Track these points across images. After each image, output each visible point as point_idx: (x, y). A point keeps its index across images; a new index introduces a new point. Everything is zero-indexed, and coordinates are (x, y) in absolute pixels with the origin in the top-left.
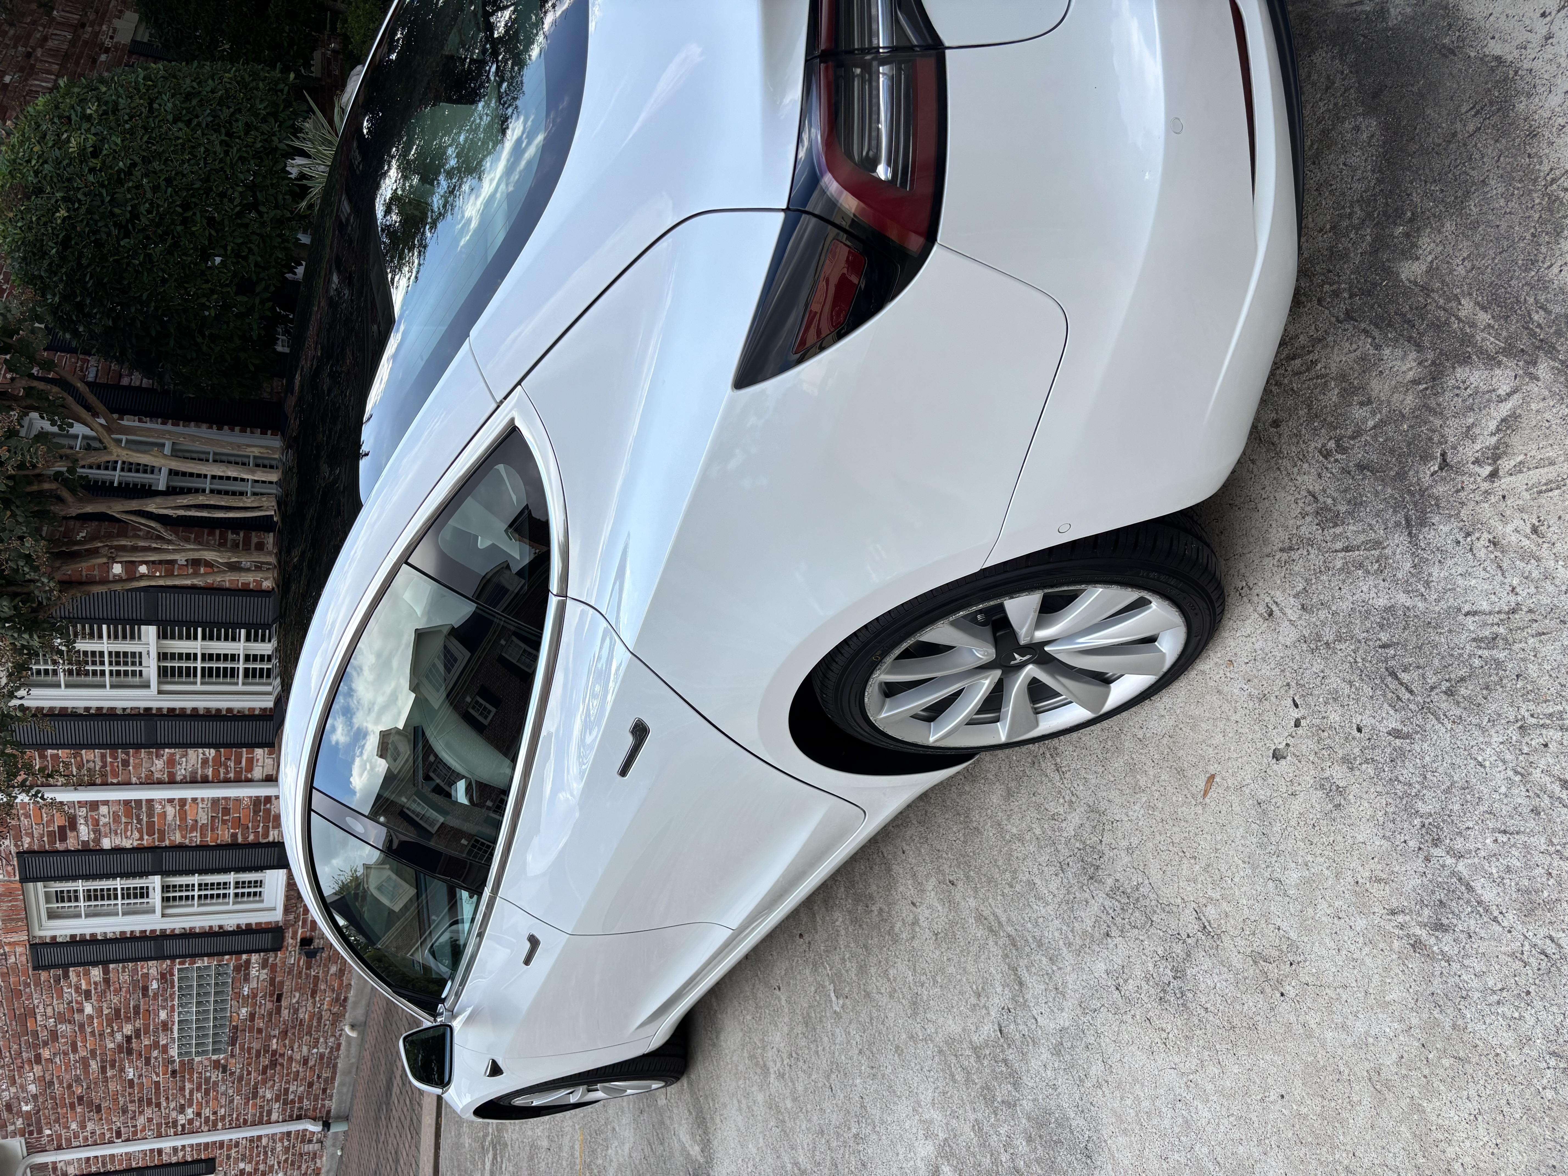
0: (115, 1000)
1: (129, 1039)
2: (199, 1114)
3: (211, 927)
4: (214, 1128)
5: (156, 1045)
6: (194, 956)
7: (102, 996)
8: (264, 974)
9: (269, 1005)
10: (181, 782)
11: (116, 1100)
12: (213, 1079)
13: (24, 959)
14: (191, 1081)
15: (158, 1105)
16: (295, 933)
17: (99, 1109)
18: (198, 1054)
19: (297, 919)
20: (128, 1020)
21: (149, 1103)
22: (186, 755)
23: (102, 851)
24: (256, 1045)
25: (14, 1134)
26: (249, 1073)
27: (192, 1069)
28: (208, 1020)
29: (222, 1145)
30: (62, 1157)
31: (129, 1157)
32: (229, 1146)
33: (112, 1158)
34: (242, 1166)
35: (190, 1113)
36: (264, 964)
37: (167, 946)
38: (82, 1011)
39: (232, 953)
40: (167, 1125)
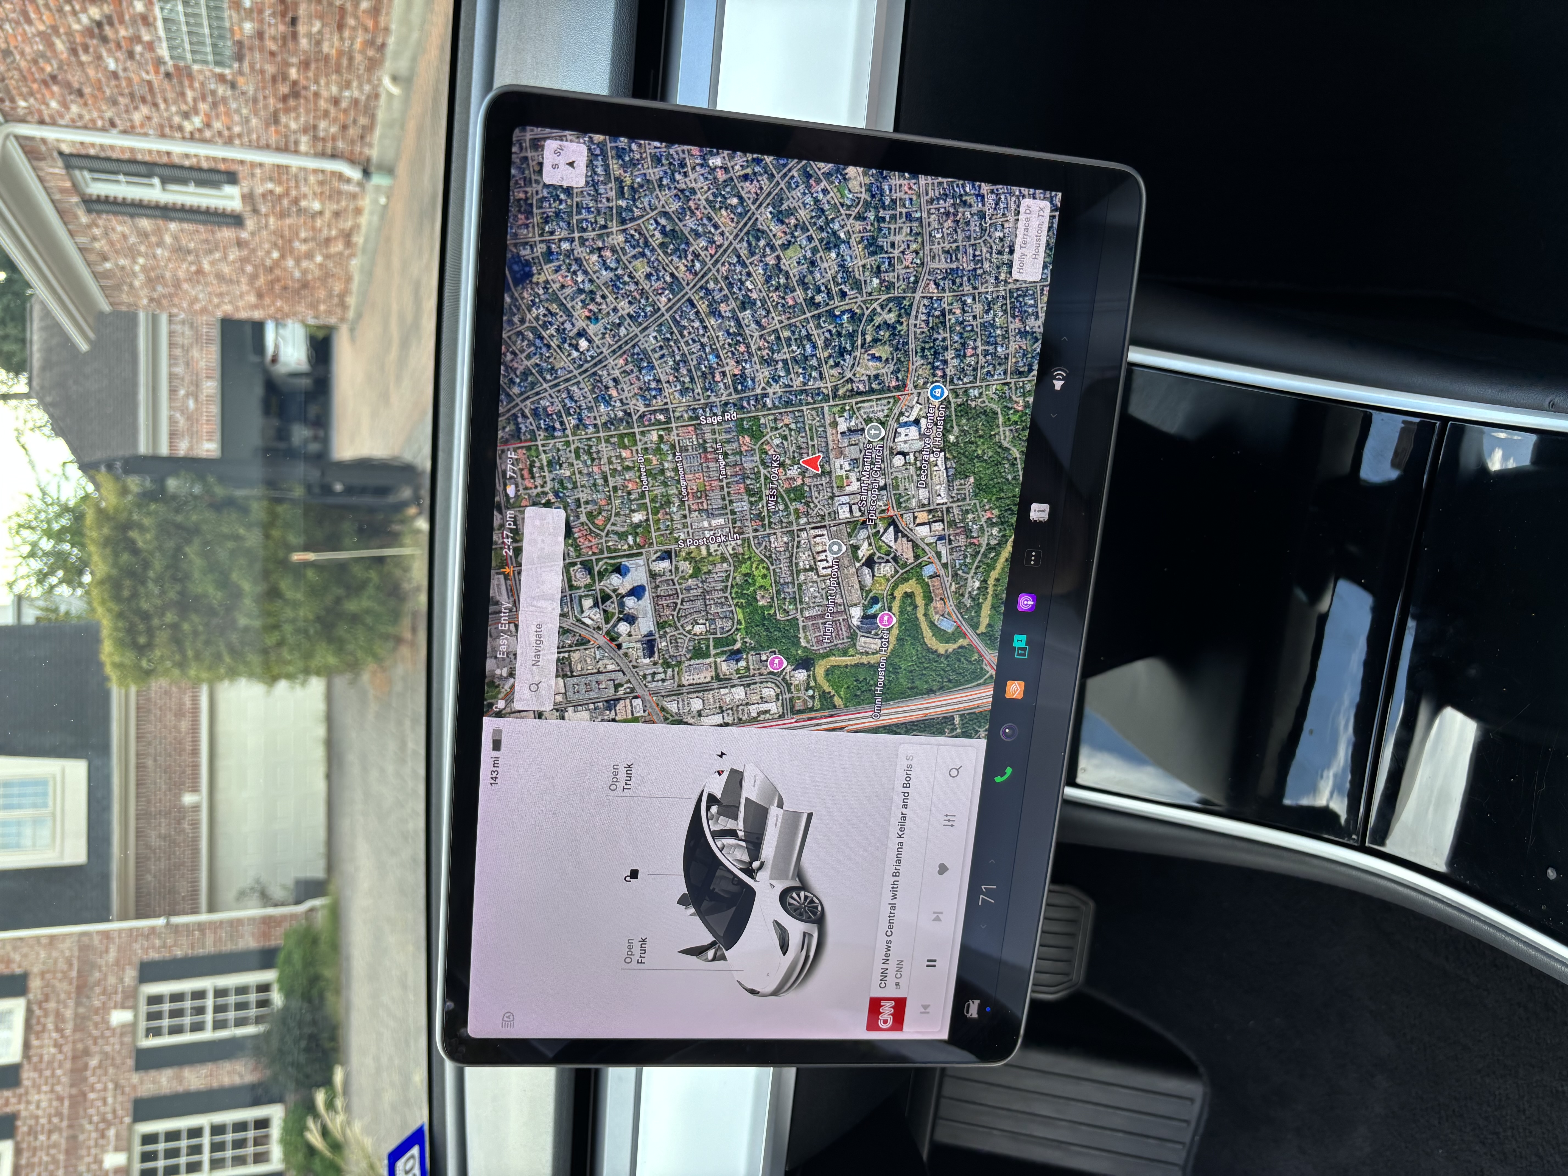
1: (99, 24)
4: (229, 142)
11: (101, 89)
12: (220, 92)
14: (191, 87)
18: (194, 61)
26: (264, 97)
27: (190, 76)
28: (200, 25)
29: (242, 162)
30: (49, 134)
31: (132, 150)
32: (253, 165)
33: (112, 147)
34: (271, 186)
35: (197, 122)
40: (171, 128)
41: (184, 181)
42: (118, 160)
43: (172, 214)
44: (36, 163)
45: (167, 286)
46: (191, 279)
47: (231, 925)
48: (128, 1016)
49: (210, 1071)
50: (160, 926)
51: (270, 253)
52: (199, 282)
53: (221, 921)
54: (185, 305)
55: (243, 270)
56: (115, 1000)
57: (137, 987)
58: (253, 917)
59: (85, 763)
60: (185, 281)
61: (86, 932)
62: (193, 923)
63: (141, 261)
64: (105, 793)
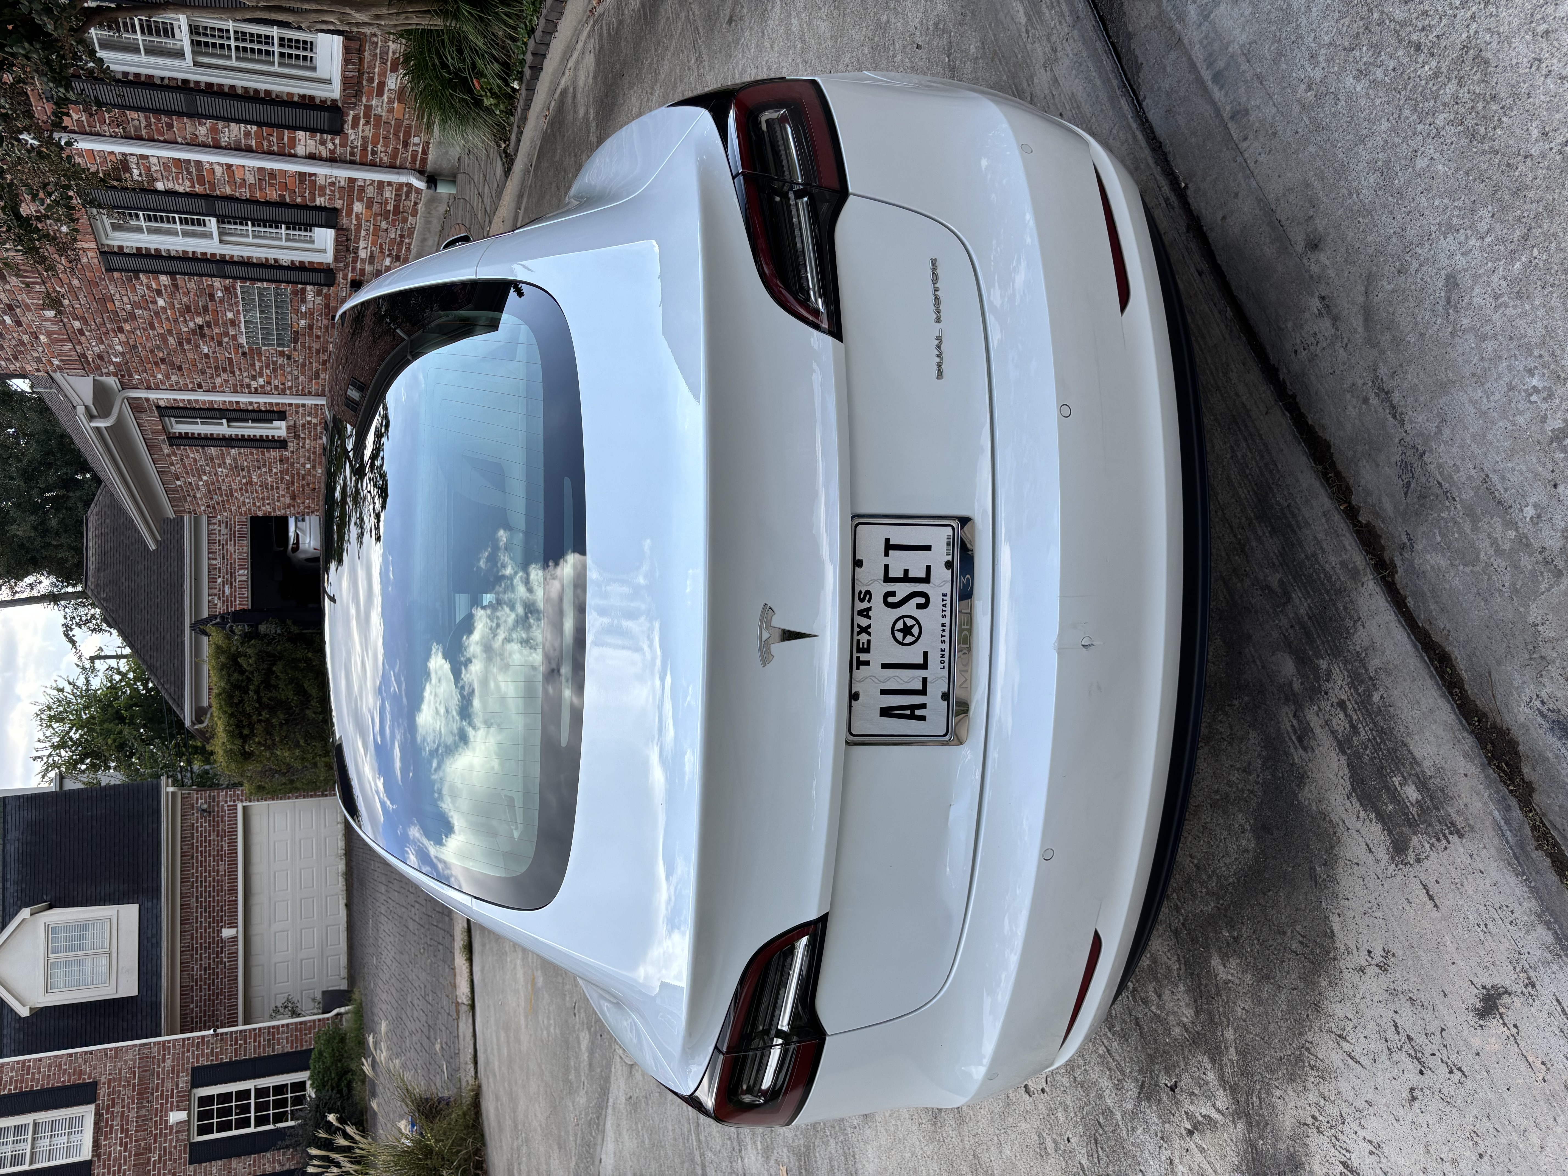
0: (185, 299)
1: (201, 327)
2: (269, 383)
3: (267, 259)
4: (283, 393)
5: (226, 334)
6: (254, 280)
7: (172, 295)
8: (319, 300)
9: (325, 322)
10: (226, 148)
11: (195, 365)
12: (280, 362)
13: (96, 261)
14: (260, 360)
15: (233, 373)
16: (345, 277)
17: (180, 368)
18: (264, 345)
19: (346, 266)
20: (199, 314)
21: (224, 370)
22: (228, 127)
23: (156, 192)
24: (315, 346)
25: (108, 374)
26: (311, 363)
27: (260, 354)
28: (272, 324)
29: (290, 405)
30: (153, 395)
31: (211, 402)
32: (297, 406)
33: (197, 401)
34: (309, 419)
35: (261, 381)
36: (319, 293)
37: (228, 269)
38: (156, 303)
39: (288, 282)
40: (242, 386)
41: (246, 420)
42: (201, 409)
43: (233, 443)
44: (137, 414)
45: (221, 495)
46: (241, 489)
47: (269, 1032)
48: (182, 1116)
49: (254, 1161)
50: (208, 1036)
51: (304, 465)
52: (247, 491)
53: (260, 1029)
54: (233, 508)
55: (282, 479)
56: (172, 1103)
57: (190, 1091)
58: (288, 1025)
59: (136, 906)
60: (236, 491)
61: (145, 1044)
62: (236, 1032)
63: (205, 478)
64: (154, 932)
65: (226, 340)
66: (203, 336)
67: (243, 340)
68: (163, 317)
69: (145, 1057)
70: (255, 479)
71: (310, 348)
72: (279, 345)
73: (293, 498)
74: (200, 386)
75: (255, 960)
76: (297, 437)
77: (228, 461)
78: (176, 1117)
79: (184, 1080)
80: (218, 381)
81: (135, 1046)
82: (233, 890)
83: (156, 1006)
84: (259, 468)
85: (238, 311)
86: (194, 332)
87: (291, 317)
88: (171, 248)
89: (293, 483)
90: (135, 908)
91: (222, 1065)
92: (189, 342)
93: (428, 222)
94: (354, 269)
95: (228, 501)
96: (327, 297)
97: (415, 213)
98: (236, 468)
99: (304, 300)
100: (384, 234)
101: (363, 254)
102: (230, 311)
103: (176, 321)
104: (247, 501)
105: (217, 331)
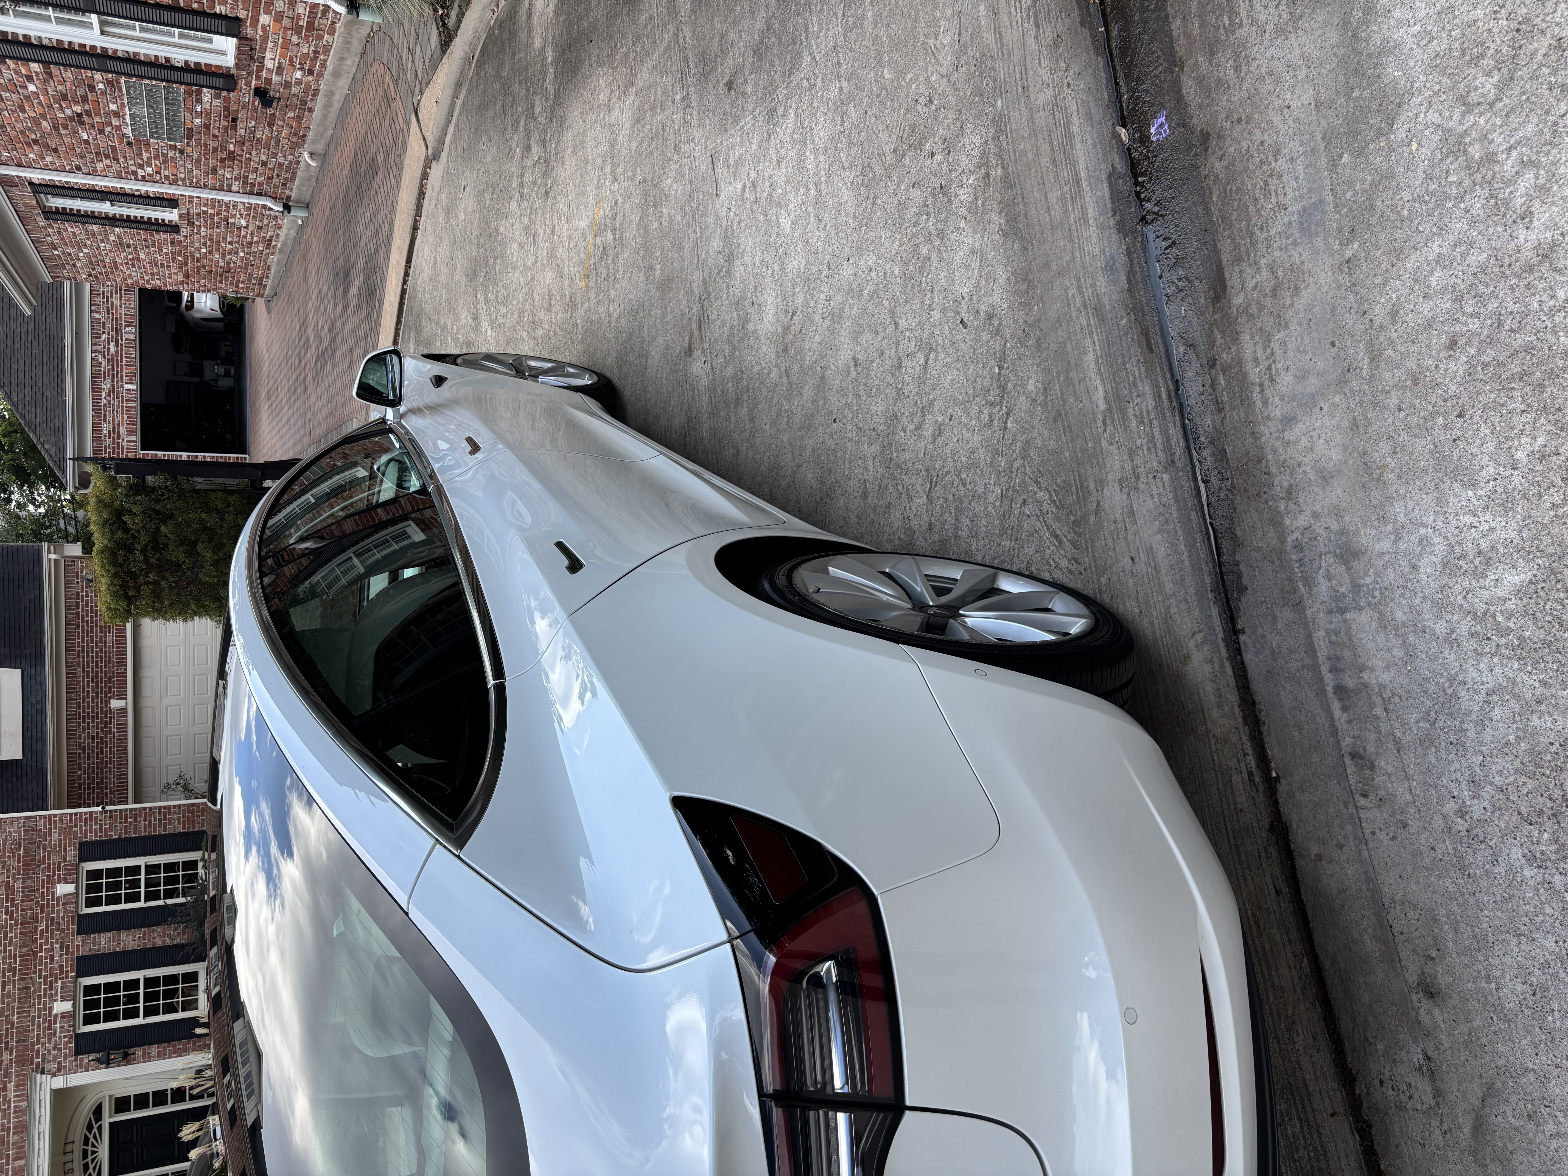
0: (61, 88)
1: (79, 115)
2: (158, 173)
3: (156, 57)
4: (175, 183)
5: (110, 124)
6: (142, 77)
7: (45, 82)
8: (217, 102)
9: (224, 123)
11: (72, 149)
12: (171, 155)
14: (148, 152)
15: (117, 160)
16: (248, 84)
17: (56, 150)
18: (152, 137)
19: (250, 74)
20: (77, 103)
21: (107, 156)
24: (212, 144)
26: (206, 159)
27: (148, 145)
28: (161, 119)
29: (183, 195)
30: (24, 173)
31: (92, 185)
32: (192, 197)
33: (76, 183)
34: (205, 209)
35: (149, 170)
36: (217, 96)
37: (110, 64)
38: (26, 88)
39: (181, 83)
40: (126, 173)
43: (118, 222)
44: (7, 188)
45: (105, 267)
46: (127, 264)
47: (160, 812)
48: (70, 888)
49: (144, 934)
50: (96, 812)
51: (199, 249)
52: (133, 266)
53: (150, 808)
54: (118, 280)
55: (174, 259)
56: (59, 876)
57: (78, 865)
58: (179, 806)
59: (19, 671)
60: (121, 264)
61: (31, 817)
62: (126, 810)
63: (85, 250)
64: (39, 698)
65: (109, 129)
66: (82, 123)
67: (128, 131)
68: (35, 102)
69: (30, 829)
70: (142, 256)
71: (206, 145)
72: (169, 139)
73: (187, 276)
74: (78, 168)
75: (146, 732)
76: (191, 223)
77: (112, 238)
78: (63, 889)
79: (72, 854)
80: (100, 166)
81: (20, 818)
82: (122, 662)
83: (41, 772)
84: (147, 247)
85: (123, 105)
86: (71, 119)
87: (184, 115)
88: (43, 35)
89: (186, 264)
90: (17, 673)
91: (111, 841)
92: (66, 127)
93: (347, 43)
94: (258, 78)
95: (112, 272)
96: (227, 100)
97: (332, 32)
98: (120, 244)
99: (199, 101)
100: (295, 48)
101: (269, 64)
102: (113, 103)
103: (50, 106)
104: (134, 274)
105: (98, 120)
